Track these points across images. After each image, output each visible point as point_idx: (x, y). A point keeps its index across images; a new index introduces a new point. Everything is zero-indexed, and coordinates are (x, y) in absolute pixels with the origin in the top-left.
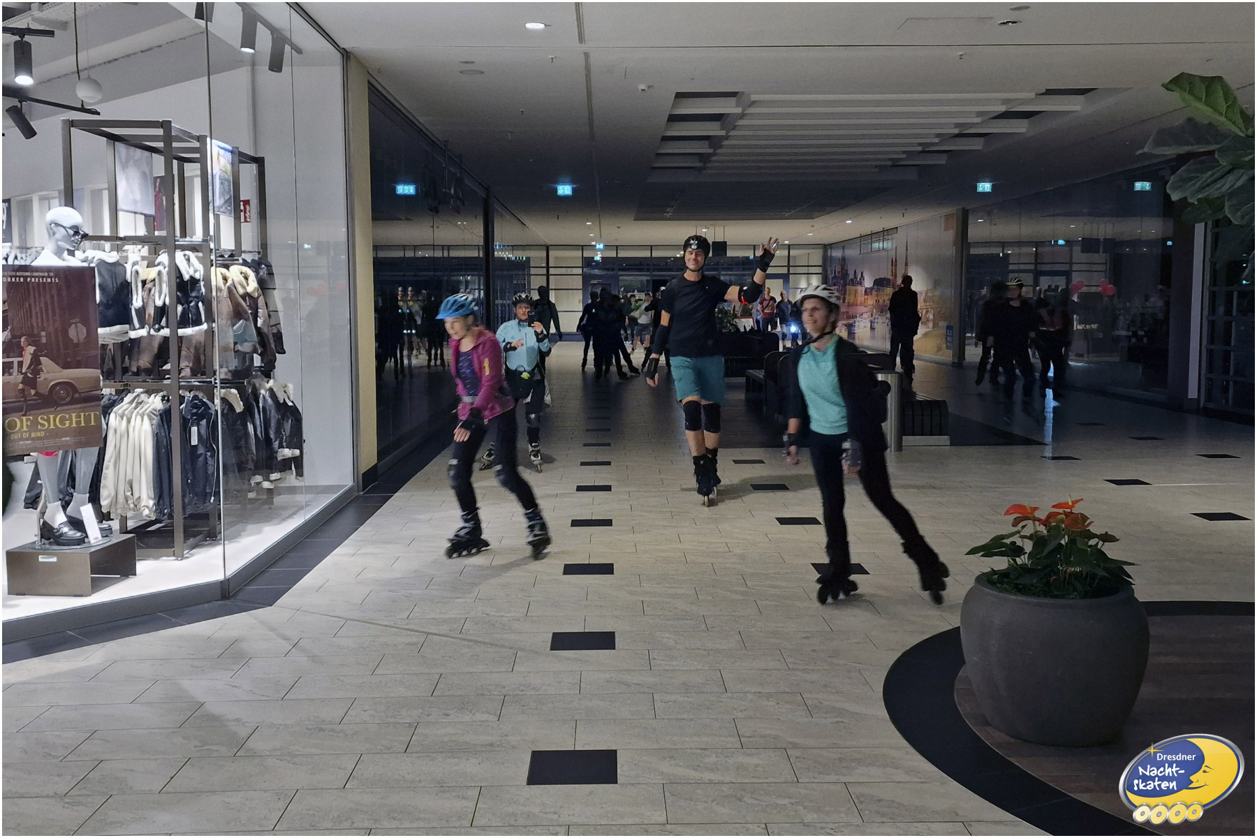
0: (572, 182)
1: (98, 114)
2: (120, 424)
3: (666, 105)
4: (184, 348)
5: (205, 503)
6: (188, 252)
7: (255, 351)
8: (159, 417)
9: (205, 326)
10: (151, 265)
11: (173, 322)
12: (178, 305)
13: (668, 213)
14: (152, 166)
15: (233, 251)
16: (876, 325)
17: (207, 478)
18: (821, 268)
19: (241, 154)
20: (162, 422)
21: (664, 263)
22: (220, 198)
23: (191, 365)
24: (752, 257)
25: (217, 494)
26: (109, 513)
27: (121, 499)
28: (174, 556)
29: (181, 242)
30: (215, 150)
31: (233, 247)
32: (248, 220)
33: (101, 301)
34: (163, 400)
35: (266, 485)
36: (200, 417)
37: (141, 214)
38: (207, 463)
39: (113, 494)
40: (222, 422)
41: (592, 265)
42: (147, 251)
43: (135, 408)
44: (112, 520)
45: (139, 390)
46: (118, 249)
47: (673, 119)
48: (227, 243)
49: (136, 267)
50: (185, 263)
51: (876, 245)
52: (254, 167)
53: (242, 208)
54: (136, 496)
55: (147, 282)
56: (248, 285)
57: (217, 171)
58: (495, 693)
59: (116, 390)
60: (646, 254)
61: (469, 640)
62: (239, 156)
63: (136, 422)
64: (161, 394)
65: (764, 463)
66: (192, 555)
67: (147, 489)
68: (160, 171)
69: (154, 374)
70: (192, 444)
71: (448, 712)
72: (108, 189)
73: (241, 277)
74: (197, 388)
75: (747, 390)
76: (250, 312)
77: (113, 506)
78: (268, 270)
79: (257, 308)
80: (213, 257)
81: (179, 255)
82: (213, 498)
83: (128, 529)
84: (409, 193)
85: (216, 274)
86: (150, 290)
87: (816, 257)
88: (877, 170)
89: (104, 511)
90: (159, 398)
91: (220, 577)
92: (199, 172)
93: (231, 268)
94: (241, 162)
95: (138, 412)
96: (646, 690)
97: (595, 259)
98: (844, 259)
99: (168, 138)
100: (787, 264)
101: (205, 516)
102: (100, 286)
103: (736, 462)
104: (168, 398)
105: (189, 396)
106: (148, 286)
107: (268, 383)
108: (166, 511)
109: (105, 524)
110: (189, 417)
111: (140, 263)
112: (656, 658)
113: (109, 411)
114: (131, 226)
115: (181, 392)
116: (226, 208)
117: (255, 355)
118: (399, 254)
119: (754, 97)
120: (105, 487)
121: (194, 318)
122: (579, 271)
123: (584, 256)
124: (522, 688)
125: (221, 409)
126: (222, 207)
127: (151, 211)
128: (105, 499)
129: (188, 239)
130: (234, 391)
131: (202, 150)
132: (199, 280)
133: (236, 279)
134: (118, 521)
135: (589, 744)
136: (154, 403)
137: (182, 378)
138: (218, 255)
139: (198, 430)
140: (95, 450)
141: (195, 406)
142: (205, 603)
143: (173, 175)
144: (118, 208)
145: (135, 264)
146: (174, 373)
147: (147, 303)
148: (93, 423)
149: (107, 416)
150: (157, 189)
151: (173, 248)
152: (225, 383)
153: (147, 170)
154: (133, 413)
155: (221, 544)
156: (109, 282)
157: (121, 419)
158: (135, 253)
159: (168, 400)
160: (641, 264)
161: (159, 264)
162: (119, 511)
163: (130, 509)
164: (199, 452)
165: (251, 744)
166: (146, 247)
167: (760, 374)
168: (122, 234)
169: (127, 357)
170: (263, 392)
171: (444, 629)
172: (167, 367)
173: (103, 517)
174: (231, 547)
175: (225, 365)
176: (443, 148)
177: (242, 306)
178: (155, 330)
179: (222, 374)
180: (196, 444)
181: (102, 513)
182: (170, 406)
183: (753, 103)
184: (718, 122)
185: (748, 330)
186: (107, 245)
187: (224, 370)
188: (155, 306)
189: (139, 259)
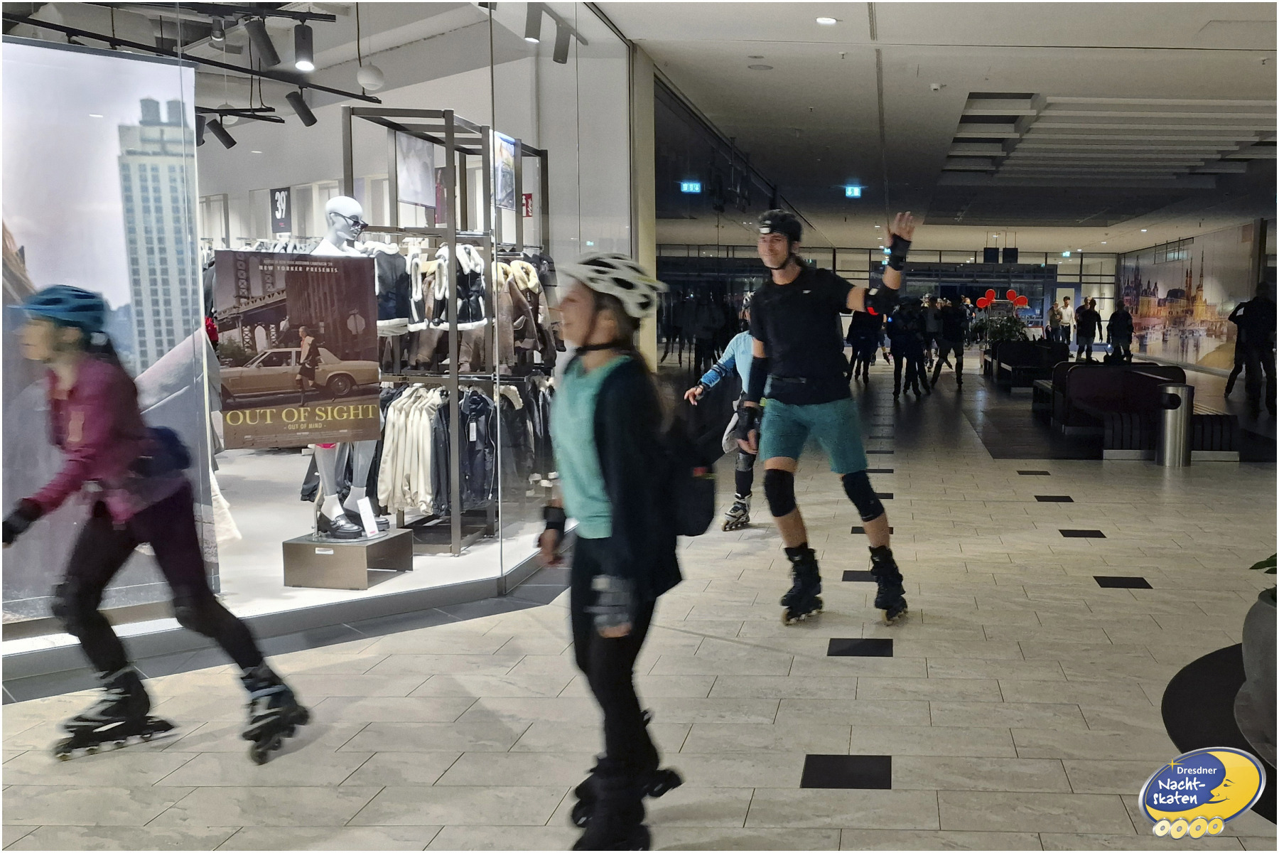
0: (861, 184)
1: (380, 102)
2: (398, 419)
3: (960, 107)
4: (463, 343)
5: (482, 499)
6: (468, 246)
7: (535, 348)
8: (437, 412)
9: (485, 321)
10: (431, 258)
11: (453, 316)
12: (458, 299)
13: (959, 217)
14: (433, 157)
15: (514, 245)
16: (1168, 338)
17: (485, 475)
18: (1114, 277)
19: (524, 147)
20: (441, 417)
21: (953, 269)
22: (502, 191)
23: (470, 360)
24: (1043, 265)
25: (495, 491)
26: (386, 507)
27: (398, 493)
28: (451, 552)
29: (463, 234)
30: (498, 142)
31: (514, 242)
32: (530, 214)
33: (380, 292)
34: (441, 395)
35: (545, 483)
36: (479, 413)
37: (422, 205)
38: (485, 460)
39: (390, 488)
40: (501, 419)
41: (879, 270)
42: (428, 243)
43: (414, 402)
44: (390, 514)
45: (417, 385)
46: (398, 241)
47: (966, 120)
48: (509, 238)
49: (416, 260)
50: (466, 256)
51: (1171, 256)
52: (537, 160)
53: (524, 201)
54: (414, 491)
55: (427, 275)
56: (529, 280)
57: (499, 164)
58: (771, 696)
59: (394, 384)
60: (935, 259)
61: (746, 644)
62: (522, 148)
63: (415, 416)
64: (440, 389)
65: (1049, 474)
66: (469, 552)
67: (425, 484)
68: (442, 163)
69: (434, 368)
70: (471, 440)
71: (723, 714)
72: (389, 179)
73: (523, 273)
74: (477, 384)
75: (1034, 402)
76: (531, 308)
77: (390, 501)
78: (549, 267)
79: (538, 304)
80: (494, 252)
81: (460, 249)
82: (491, 495)
83: (406, 524)
84: (694, 191)
85: (498, 269)
86: (430, 283)
87: (1109, 266)
88: (1175, 177)
89: (382, 504)
90: (437, 393)
91: (495, 573)
92: (481, 165)
93: (512, 263)
94: (524, 155)
95: (416, 407)
96: (922, 698)
97: (883, 263)
98: (1137, 269)
99: (450, 128)
100: (1079, 273)
101: (482, 514)
102: (379, 277)
103: (1021, 473)
104: (447, 393)
105: (468, 391)
106: (428, 279)
107: (548, 380)
108: (443, 507)
109: (382, 518)
110: (468, 413)
111: (420, 256)
112: (933, 666)
113: (388, 404)
114: (411, 217)
115: (459, 387)
116: (508, 202)
117: (535, 352)
118: (682, 253)
119: (1050, 99)
120: (382, 481)
121: (474, 313)
122: (866, 275)
123: (872, 260)
124: (799, 693)
125: (500, 405)
126: (503, 200)
127: (433, 204)
128: (383, 493)
129: (469, 232)
130: (513, 388)
131: (484, 142)
132: (480, 274)
133: (517, 275)
134: (395, 515)
135: (864, 750)
136: (432, 398)
137: (462, 373)
138: (499, 249)
139: (477, 426)
140: (373, 443)
141: (474, 402)
142: (481, 600)
143: (455, 166)
144: (399, 199)
145: (415, 256)
146: (453, 369)
147: (427, 295)
148: (371, 416)
149: (386, 409)
150: (438, 181)
151: (454, 241)
152: (505, 380)
153: (428, 161)
154: (411, 407)
155: (498, 541)
156: (389, 273)
157: (399, 413)
158: (415, 248)
159: (447, 395)
160: (929, 270)
161: (439, 257)
162: (396, 506)
163: (407, 504)
164: (477, 448)
165: (524, 740)
166: (427, 240)
167: (1048, 384)
168: (402, 226)
169: (406, 351)
170: (542, 389)
171: (721, 631)
172: (447, 361)
173: (380, 511)
174: (508, 545)
175: (504, 362)
176: (730, 145)
177: (522, 302)
178: (435, 324)
179: (501, 369)
180: (475, 440)
181: (380, 507)
182: (449, 401)
183: (1049, 106)
184: (1013, 125)
185: (1037, 340)
186: (387, 237)
187: (504, 366)
188: (435, 300)
189: (419, 251)
